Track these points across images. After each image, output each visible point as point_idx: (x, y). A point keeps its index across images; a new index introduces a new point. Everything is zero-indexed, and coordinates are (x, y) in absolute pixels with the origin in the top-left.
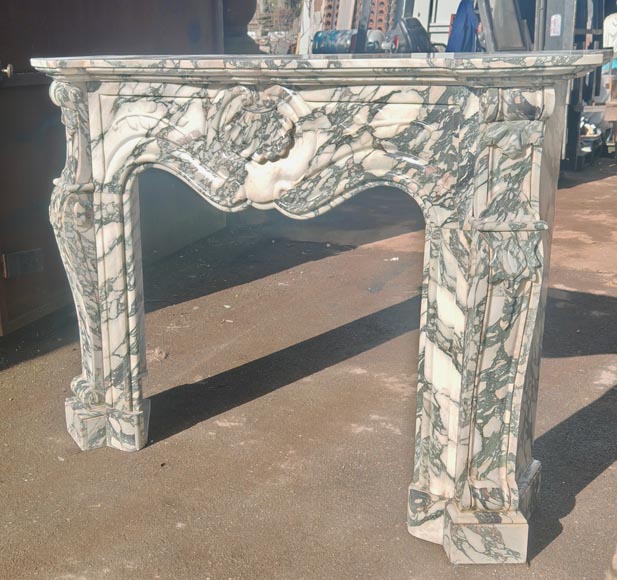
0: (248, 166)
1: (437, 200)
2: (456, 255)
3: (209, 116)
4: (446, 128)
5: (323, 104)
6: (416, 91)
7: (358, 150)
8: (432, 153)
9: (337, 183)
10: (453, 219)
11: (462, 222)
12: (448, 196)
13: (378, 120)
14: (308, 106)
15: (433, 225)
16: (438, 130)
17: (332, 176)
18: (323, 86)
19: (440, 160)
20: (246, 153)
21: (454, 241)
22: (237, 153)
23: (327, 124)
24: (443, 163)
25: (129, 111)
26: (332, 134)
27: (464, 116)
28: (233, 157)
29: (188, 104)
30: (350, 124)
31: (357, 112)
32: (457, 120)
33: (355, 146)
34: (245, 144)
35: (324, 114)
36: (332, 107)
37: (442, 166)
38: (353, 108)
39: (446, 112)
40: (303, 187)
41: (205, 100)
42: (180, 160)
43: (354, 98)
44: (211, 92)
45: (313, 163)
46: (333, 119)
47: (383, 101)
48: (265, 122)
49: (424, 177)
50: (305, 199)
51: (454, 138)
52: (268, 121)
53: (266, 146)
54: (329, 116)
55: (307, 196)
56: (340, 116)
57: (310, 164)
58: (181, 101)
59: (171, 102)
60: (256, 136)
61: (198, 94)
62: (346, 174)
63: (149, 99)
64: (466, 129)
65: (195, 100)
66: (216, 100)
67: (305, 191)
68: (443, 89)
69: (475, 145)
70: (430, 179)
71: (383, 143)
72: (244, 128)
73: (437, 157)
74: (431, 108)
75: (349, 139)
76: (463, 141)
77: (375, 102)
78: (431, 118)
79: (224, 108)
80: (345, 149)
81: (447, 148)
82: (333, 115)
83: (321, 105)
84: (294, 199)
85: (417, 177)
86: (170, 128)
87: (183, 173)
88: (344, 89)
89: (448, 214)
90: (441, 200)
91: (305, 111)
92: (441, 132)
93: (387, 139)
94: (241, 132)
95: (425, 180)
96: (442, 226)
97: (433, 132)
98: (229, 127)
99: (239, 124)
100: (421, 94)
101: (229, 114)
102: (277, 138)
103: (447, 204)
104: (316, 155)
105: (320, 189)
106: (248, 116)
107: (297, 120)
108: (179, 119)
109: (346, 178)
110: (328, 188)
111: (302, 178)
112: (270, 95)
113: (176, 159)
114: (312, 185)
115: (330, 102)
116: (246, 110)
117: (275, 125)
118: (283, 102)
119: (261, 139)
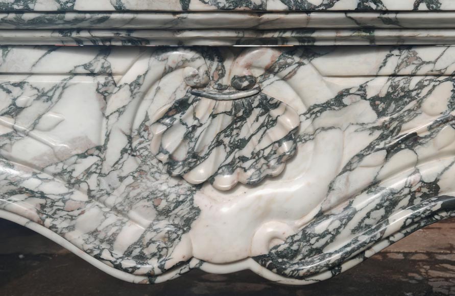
0: (201, 199)
3: (107, 113)
5: (361, 81)
7: (427, 159)
9: (385, 218)
14: (329, 85)
17: (380, 206)
18: (373, 46)
20: (201, 173)
22: (180, 177)
23: (369, 116)
26: (377, 134)
28: (166, 185)
29: (62, 87)
30: (414, 113)
31: (430, 92)
33: (422, 151)
34: (195, 158)
35: (364, 97)
36: (379, 86)
38: (421, 86)
40: (320, 228)
41: (102, 79)
42: (43, 195)
43: (425, 69)
44: (117, 63)
45: (337, 186)
46: (381, 106)
48: (240, 115)
50: (319, 251)
52: (248, 113)
53: (243, 159)
54: (374, 101)
55: (327, 244)
56: (394, 101)
57: (330, 188)
58: (46, 82)
59: (20, 85)
60: (219, 143)
61: (85, 66)
62: (405, 202)
65: (76, 79)
66: (130, 77)
67: (322, 236)
72: (194, 128)
75: (413, 140)
79: (145, 93)
80: (404, 156)
82: (381, 99)
83: (356, 83)
84: (297, 252)
87: (48, 222)
88: (405, 53)
91: (325, 94)
94: (187, 137)
98: (160, 129)
99: (182, 123)
101: (158, 104)
102: (265, 143)
104: (345, 171)
105: (354, 231)
106: (204, 107)
107: (303, 109)
108: (40, 117)
109: (404, 208)
110: (368, 226)
111: (315, 211)
112: (249, 66)
113: (32, 194)
114: (337, 224)
115: (377, 76)
116: (198, 95)
117: (261, 119)
118: (272, 78)
119: (230, 147)
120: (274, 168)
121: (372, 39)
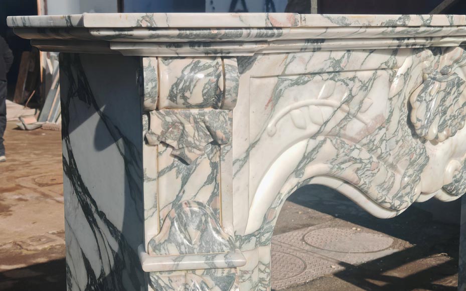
29: (373, 79)
42: (361, 161)
44: (399, 60)
48: (448, 90)
52: (452, 89)
58: (365, 75)
59: (353, 79)
61: (386, 63)
66: (403, 70)
86: (349, 116)
106: (435, 87)
108: (362, 102)
116: (433, 79)
117: (456, 93)
118: (456, 66)
119: (441, 113)
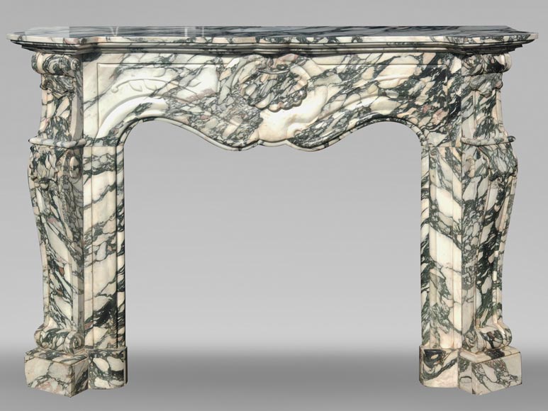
0: (262, 114)
1: (433, 128)
2: (450, 165)
3: (220, 79)
4: (437, 79)
5: (334, 67)
6: (413, 56)
7: (365, 97)
8: (427, 96)
9: (347, 122)
10: (446, 140)
11: (455, 141)
12: (442, 124)
13: (382, 76)
14: (320, 68)
15: (431, 146)
16: (431, 81)
17: (344, 117)
18: (338, 54)
19: (434, 101)
20: (263, 103)
21: (449, 156)
22: (254, 106)
23: (338, 80)
24: (436, 103)
25: (133, 76)
26: (342, 88)
27: (450, 72)
28: (247, 108)
29: (201, 69)
30: (359, 78)
31: (365, 71)
32: (445, 74)
33: (363, 94)
34: (260, 98)
35: (336, 73)
36: (342, 68)
37: (436, 105)
38: (360, 69)
39: (437, 69)
40: (318, 126)
41: (218, 66)
42: (191, 113)
43: (362, 62)
44: (225, 60)
45: (325, 108)
46: (343, 77)
47: (386, 63)
48: (280, 80)
49: (422, 113)
50: (318, 136)
51: (443, 86)
52: (284, 79)
53: (283, 98)
54: (340, 75)
55: (321, 133)
56: (349, 74)
57: (322, 110)
58: (193, 67)
59: (182, 68)
60: (271, 91)
61: (211, 61)
62: (356, 115)
63: (156, 66)
64: (453, 80)
65: (207, 66)
66: (231, 65)
67: (319, 129)
68: (434, 54)
69: (460, 90)
70: (427, 114)
71: (387, 91)
72: (260, 85)
73: (432, 99)
74: (425, 67)
75: (358, 90)
76: (451, 88)
77: (379, 64)
78: (426, 73)
79: (238, 71)
80: (354, 97)
81: (439, 93)
82: (343, 74)
83: (333, 67)
84: (308, 137)
85: (416, 114)
86: (178, 88)
87: (193, 124)
88: (353, 56)
89: (443, 137)
90: (437, 128)
91: (318, 71)
92: (434, 83)
93: (390, 89)
94: (257, 89)
95: (422, 116)
96: (438, 145)
97: (428, 82)
98: (245, 86)
99: (254, 83)
100: (417, 58)
101: (243, 75)
102: (292, 91)
103: (441, 130)
104: (328, 103)
105: (333, 128)
106: (264, 77)
107: (309, 78)
108: (190, 81)
109: (356, 118)
110: (340, 125)
111: (316, 119)
112: (284, 61)
113: (186, 112)
114: (325, 124)
115: (341, 64)
116: (262, 72)
117: (290, 82)
118: (295, 65)
119: (276, 93)
120: (296, 102)
121: (337, 52)
